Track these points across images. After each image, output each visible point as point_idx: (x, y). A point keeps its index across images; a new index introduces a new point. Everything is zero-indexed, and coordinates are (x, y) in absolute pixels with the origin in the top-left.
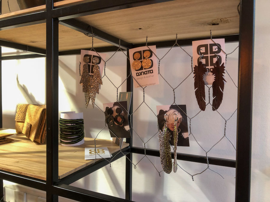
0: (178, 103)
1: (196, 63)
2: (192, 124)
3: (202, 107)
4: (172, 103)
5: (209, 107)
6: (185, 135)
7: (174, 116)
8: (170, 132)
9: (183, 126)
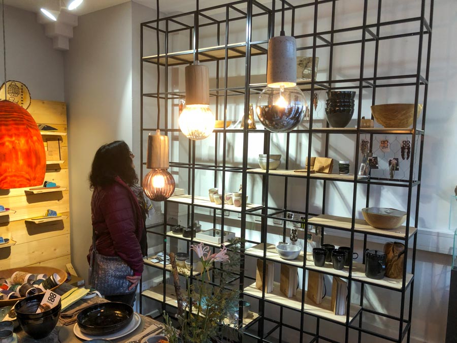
0: (396, 158)
1: (402, 146)
2: (400, 164)
3: (404, 158)
4: (394, 157)
5: (406, 159)
6: (398, 167)
7: (394, 162)
8: (393, 166)
9: (397, 164)
